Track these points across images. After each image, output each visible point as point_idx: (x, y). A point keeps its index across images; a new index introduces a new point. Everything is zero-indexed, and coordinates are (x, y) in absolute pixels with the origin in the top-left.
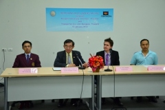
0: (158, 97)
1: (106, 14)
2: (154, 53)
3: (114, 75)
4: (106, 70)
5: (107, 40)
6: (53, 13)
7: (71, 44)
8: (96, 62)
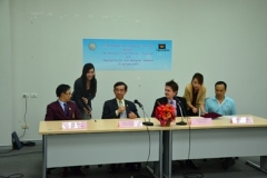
0: (237, 158)
1: (162, 47)
2: (232, 100)
3: (190, 130)
4: (178, 124)
5: (168, 84)
6: (93, 45)
7: (122, 87)
8: (166, 112)
